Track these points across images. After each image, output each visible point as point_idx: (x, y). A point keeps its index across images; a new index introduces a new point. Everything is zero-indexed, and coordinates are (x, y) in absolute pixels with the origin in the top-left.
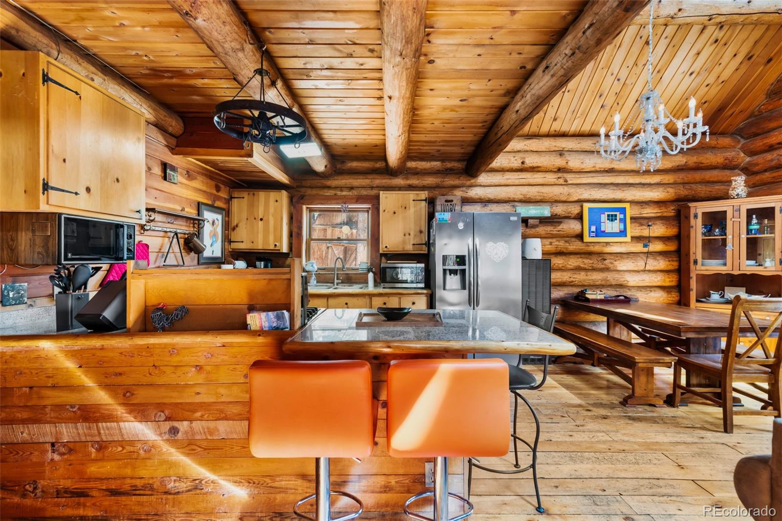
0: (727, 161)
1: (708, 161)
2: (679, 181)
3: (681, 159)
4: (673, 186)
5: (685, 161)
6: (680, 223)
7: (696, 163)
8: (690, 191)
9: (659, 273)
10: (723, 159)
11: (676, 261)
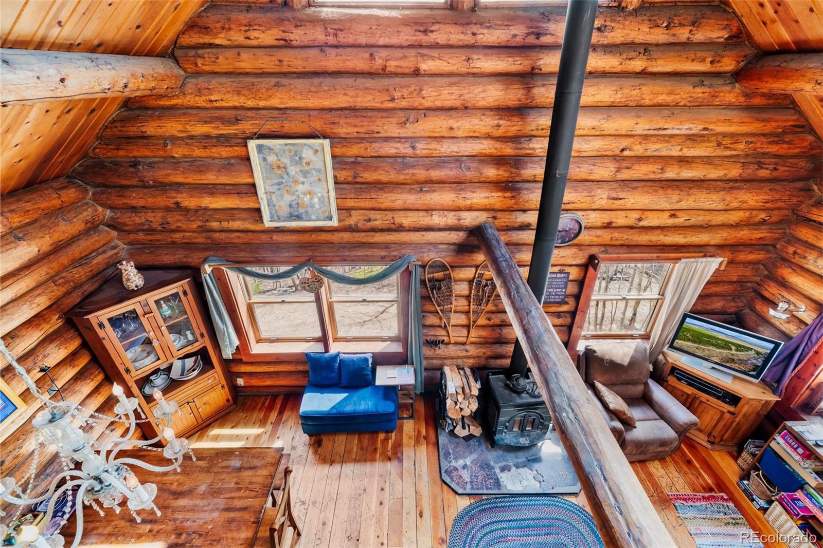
0: (89, 225)
1: (67, 235)
2: (43, 279)
3: (29, 249)
4: (39, 291)
5: (36, 250)
6: (77, 330)
7: (52, 244)
8: (67, 285)
9: (88, 401)
10: (83, 225)
11: (99, 373)
